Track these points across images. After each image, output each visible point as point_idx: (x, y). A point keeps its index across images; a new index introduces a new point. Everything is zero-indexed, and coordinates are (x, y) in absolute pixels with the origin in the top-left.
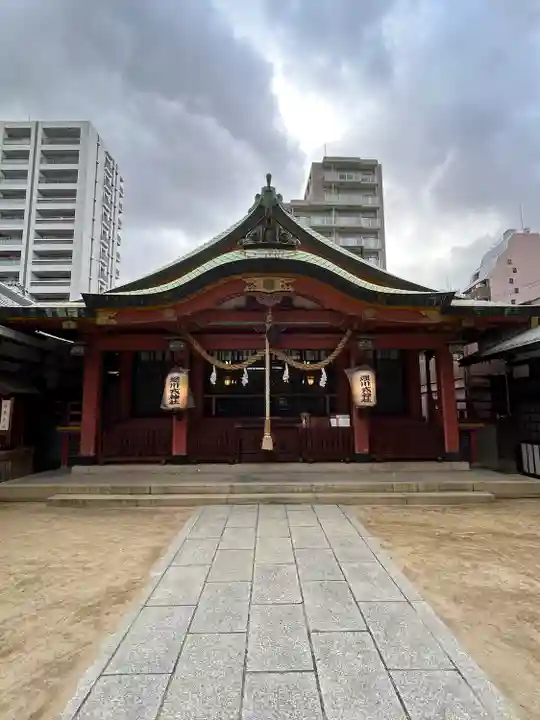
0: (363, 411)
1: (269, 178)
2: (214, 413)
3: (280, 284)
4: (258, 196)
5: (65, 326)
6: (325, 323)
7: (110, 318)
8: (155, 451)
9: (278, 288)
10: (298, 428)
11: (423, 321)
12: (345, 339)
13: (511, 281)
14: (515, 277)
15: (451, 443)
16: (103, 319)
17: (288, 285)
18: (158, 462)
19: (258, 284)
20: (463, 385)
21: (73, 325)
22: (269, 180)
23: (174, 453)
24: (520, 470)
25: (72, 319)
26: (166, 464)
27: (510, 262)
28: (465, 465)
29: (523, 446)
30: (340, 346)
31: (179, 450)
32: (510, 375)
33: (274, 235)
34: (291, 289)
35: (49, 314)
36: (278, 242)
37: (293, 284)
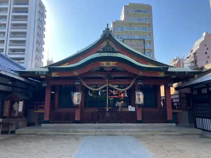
0: (139, 105)
1: (108, 25)
4: (104, 31)
5: (41, 77)
6: (127, 76)
7: (57, 75)
8: (69, 119)
9: (111, 65)
10: (117, 111)
11: (159, 76)
12: (133, 81)
13: (206, 53)
14: (208, 51)
15: (170, 117)
16: (54, 75)
17: (114, 64)
18: (70, 123)
19: (104, 64)
21: (44, 77)
22: (108, 26)
23: (76, 120)
24: (196, 127)
25: (44, 75)
26: (72, 123)
27: (205, 45)
28: (174, 124)
29: (197, 118)
30: (132, 83)
31: (77, 118)
32: (192, 93)
33: (110, 48)
34: (115, 65)
35: (36, 73)
36: (111, 51)
37: (116, 64)
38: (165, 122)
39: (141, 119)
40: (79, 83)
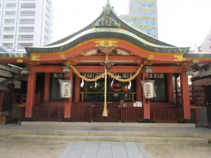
0: (148, 100)
2: (83, 100)
3: (111, 43)
4: (104, 7)
5: (18, 61)
6: (132, 61)
7: (38, 58)
9: (110, 45)
11: (175, 60)
12: (140, 69)
15: (187, 115)
16: (34, 58)
17: (115, 44)
18: (58, 121)
19: (101, 43)
20: (191, 90)
21: (21, 61)
22: (108, 1)
23: (65, 117)
25: (21, 59)
26: (61, 122)
28: (193, 125)
30: (138, 71)
33: (109, 22)
34: (116, 46)
35: (11, 56)
36: (110, 25)
37: (117, 44)
38: (182, 122)
39: (149, 118)
40: (68, 70)
